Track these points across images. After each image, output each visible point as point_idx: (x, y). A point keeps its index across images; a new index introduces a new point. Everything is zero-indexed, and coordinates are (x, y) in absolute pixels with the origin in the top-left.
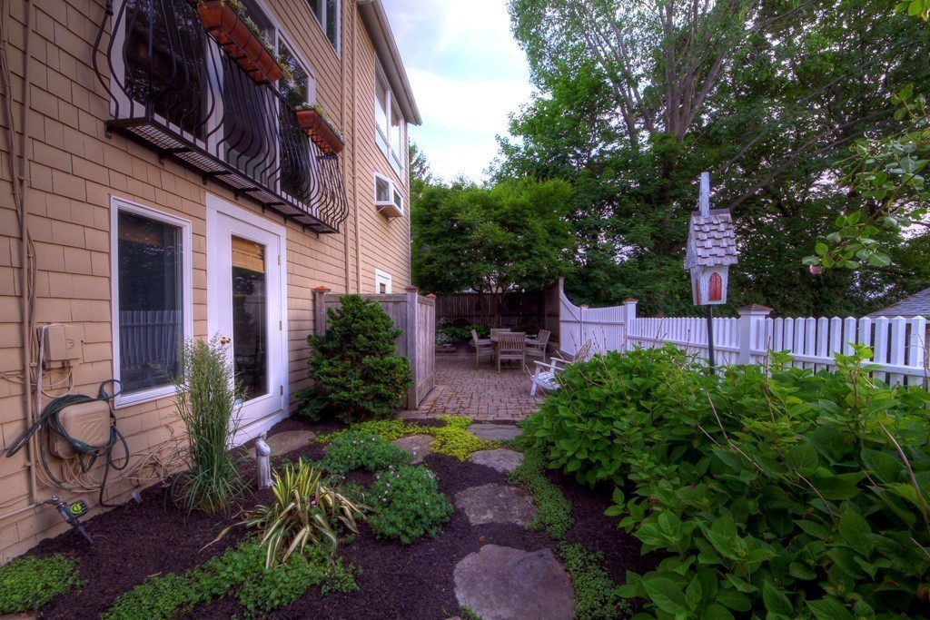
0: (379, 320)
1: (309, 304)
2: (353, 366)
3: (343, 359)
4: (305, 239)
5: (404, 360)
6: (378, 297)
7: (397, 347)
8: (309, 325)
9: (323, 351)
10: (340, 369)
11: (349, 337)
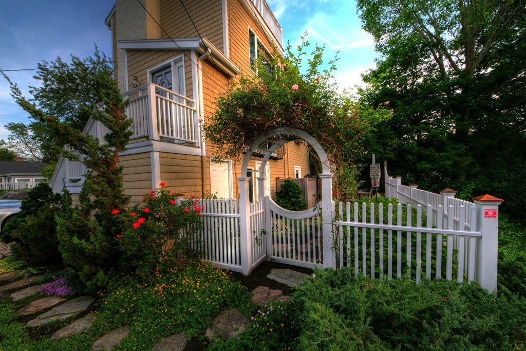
0: (295, 187)
1: (275, 182)
2: (288, 201)
3: (285, 199)
4: (274, 163)
5: (304, 200)
6: (296, 179)
7: (301, 196)
8: (275, 189)
9: (280, 196)
10: (285, 202)
11: (287, 193)
